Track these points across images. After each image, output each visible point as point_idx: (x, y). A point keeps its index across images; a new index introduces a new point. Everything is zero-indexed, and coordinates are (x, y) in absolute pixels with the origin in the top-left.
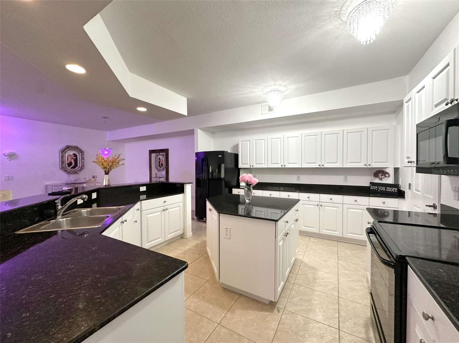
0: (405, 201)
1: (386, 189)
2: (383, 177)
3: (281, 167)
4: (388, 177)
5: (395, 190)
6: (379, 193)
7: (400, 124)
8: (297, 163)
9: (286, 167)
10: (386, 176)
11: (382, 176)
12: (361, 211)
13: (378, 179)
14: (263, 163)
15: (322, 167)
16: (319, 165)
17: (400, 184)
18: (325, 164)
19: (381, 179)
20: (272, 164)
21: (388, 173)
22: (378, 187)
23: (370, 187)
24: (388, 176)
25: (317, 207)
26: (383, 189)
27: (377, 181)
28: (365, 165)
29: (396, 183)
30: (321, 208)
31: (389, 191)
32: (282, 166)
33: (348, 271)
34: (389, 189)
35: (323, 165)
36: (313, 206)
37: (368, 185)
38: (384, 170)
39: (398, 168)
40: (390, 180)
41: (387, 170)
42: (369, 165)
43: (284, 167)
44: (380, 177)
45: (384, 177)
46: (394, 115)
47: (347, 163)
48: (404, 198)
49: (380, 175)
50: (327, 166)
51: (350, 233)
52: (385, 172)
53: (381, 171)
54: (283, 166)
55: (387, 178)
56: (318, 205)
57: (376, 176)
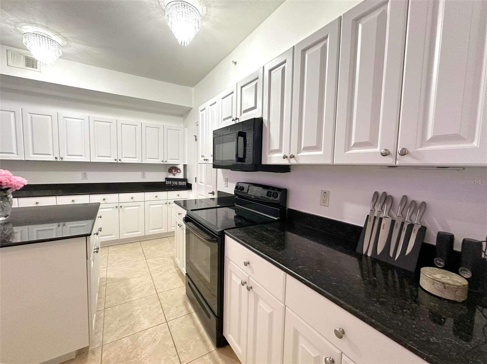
0: (192, 192)
1: (178, 183)
2: (176, 172)
3: (55, 160)
5: (185, 183)
6: (173, 187)
7: (186, 128)
8: (84, 155)
9: (64, 160)
10: (178, 172)
11: (175, 171)
12: (161, 206)
13: (172, 174)
14: (15, 152)
15: (119, 162)
16: (116, 160)
17: (188, 178)
18: (122, 158)
19: (174, 175)
20: (34, 154)
21: (179, 169)
22: (172, 182)
23: (165, 182)
24: (179, 172)
25: (117, 210)
26: (176, 183)
27: (171, 176)
28: (162, 162)
29: (185, 178)
30: (121, 209)
31: (180, 185)
32: (56, 158)
33: (157, 266)
34: (181, 183)
35: (120, 160)
36: (111, 209)
37: (163, 180)
38: (176, 166)
39: (186, 165)
40: (180, 176)
41: (179, 167)
42: (166, 162)
43: (61, 160)
44: (174, 172)
45: (176, 173)
46: (181, 119)
47: (146, 159)
48: (192, 189)
49: (173, 170)
50: (124, 161)
51: (152, 229)
52: (178, 168)
53: (174, 167)
54: (58, 158)
55: (179, 173)
56: (117, 207)
57: (170, 172)
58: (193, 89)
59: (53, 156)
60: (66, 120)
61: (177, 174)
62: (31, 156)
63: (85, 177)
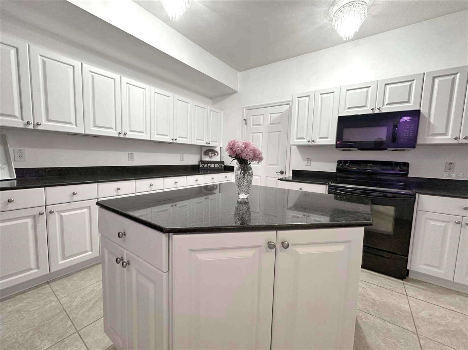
1: (215, 166)
2: (212, 155)
3: (117, 135)
4: (217, 155)
5: (222, 166)
6: (209, 170)
7: (222, 111)
8: (145, 132)
9: (128, 136)
10: (215, 155)
11: (212, 154)
13: (208, 157)
14: (73, 121)
18: (178, 138)
19: (211, 157)
21: (217, 152)
22: (208, 165)
23: (199, 166)
24: (217, 154)
26: (212, 166)
27: (206, 159)
28: (206, 143)
29: (222, 160)
31: (216, 168)
32: (119, 133)
34: (217, 166)
35: (176, 140)
37: (196, 163)
38: (214, 149)
40: (216, 158)
41: (216, 149)
42: (209, 144)
43: (123, 136)
44: (210, 155)
45: (213, 156)
49: (210, 153)
50: (179, 140)
52: (215, 151)
53: (211, 150)
54: (122, 134)
55: (216, 156)
57: (206, 155)
58: (239, 73)
59: (116, 130)
60: (129, 87)
61: (214, 156)
62: (92, 129)
63: (131, 158)
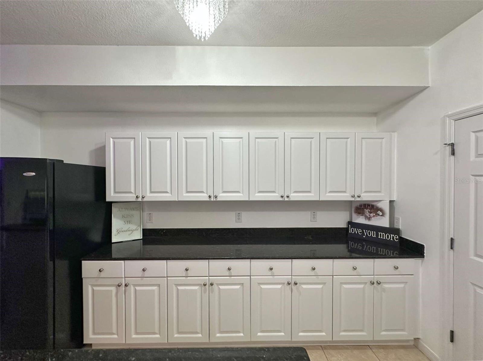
1: (377, 235)
2: (372, 215)
3: (208, 199)
4: (381, 216)
5: (395, 238)
6: (364, 240)
7: (394, 132)
8: (241, 191)
9: (219, 199)
10: (379, 215)
11: (371, 213)
12: (362, 286)
13: (364, 217)
14: (169, 190)
15: (286, 199)
16: (282, 197)
17: (400, 228)
18: (291, 194)
19: (369, 219)
20: (188, 192)
21: (381, 210)
22: (363, 231)
23: (347, 229)
24: (381, 214)
25: (288, 287)
26: (373, 234)
27: (360, 220)
28: (353, 196)
29: (392, 227)
30: (294, 287)
31: (383, 239)
32: (210, 197)
34: (383, 236)
35: (288, 197)
36: (279, 286)
38: (374, 204)
39: (394, 201)
40: (384, 222)
41: (380, 205)
42: (359, 197)
43: (214, 200)
44: (367, 214)
45: (374, 216)
47: (326, 193)
48: (424, 257)
49: (367, 211)
50: (294, 197)
52: (377, 207)
53: (369, 205)
54: (212, 197)
55: (379, 217)
56: (289, 284)
57: (359, 213)
58: (430, 47)
59: (207, 194)
61: (375, 218)
62: (184, 195)
63: (239, 219)
